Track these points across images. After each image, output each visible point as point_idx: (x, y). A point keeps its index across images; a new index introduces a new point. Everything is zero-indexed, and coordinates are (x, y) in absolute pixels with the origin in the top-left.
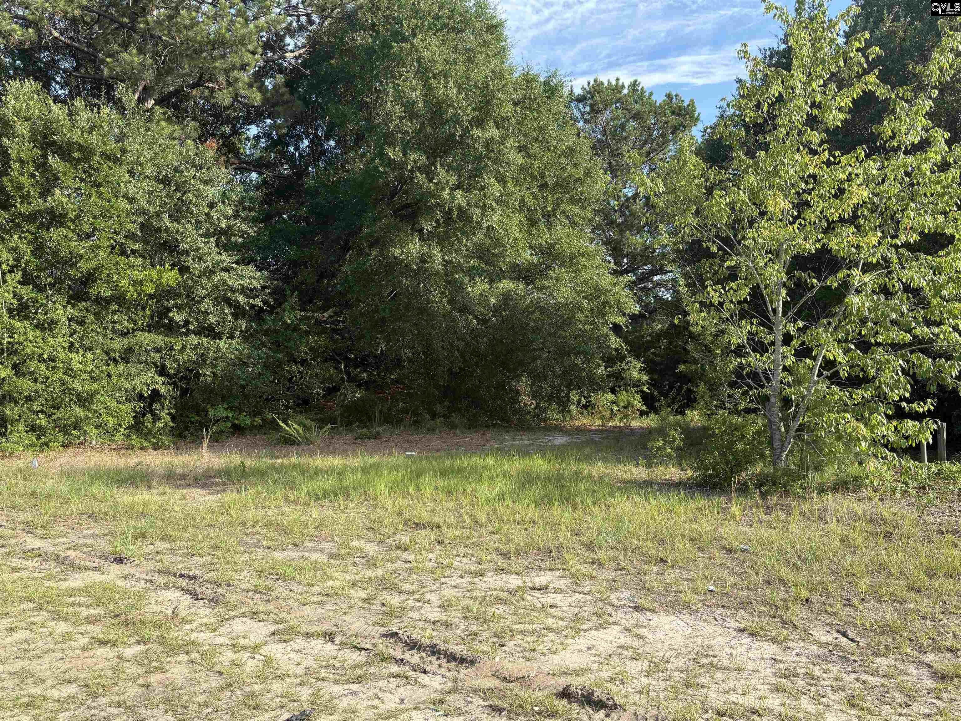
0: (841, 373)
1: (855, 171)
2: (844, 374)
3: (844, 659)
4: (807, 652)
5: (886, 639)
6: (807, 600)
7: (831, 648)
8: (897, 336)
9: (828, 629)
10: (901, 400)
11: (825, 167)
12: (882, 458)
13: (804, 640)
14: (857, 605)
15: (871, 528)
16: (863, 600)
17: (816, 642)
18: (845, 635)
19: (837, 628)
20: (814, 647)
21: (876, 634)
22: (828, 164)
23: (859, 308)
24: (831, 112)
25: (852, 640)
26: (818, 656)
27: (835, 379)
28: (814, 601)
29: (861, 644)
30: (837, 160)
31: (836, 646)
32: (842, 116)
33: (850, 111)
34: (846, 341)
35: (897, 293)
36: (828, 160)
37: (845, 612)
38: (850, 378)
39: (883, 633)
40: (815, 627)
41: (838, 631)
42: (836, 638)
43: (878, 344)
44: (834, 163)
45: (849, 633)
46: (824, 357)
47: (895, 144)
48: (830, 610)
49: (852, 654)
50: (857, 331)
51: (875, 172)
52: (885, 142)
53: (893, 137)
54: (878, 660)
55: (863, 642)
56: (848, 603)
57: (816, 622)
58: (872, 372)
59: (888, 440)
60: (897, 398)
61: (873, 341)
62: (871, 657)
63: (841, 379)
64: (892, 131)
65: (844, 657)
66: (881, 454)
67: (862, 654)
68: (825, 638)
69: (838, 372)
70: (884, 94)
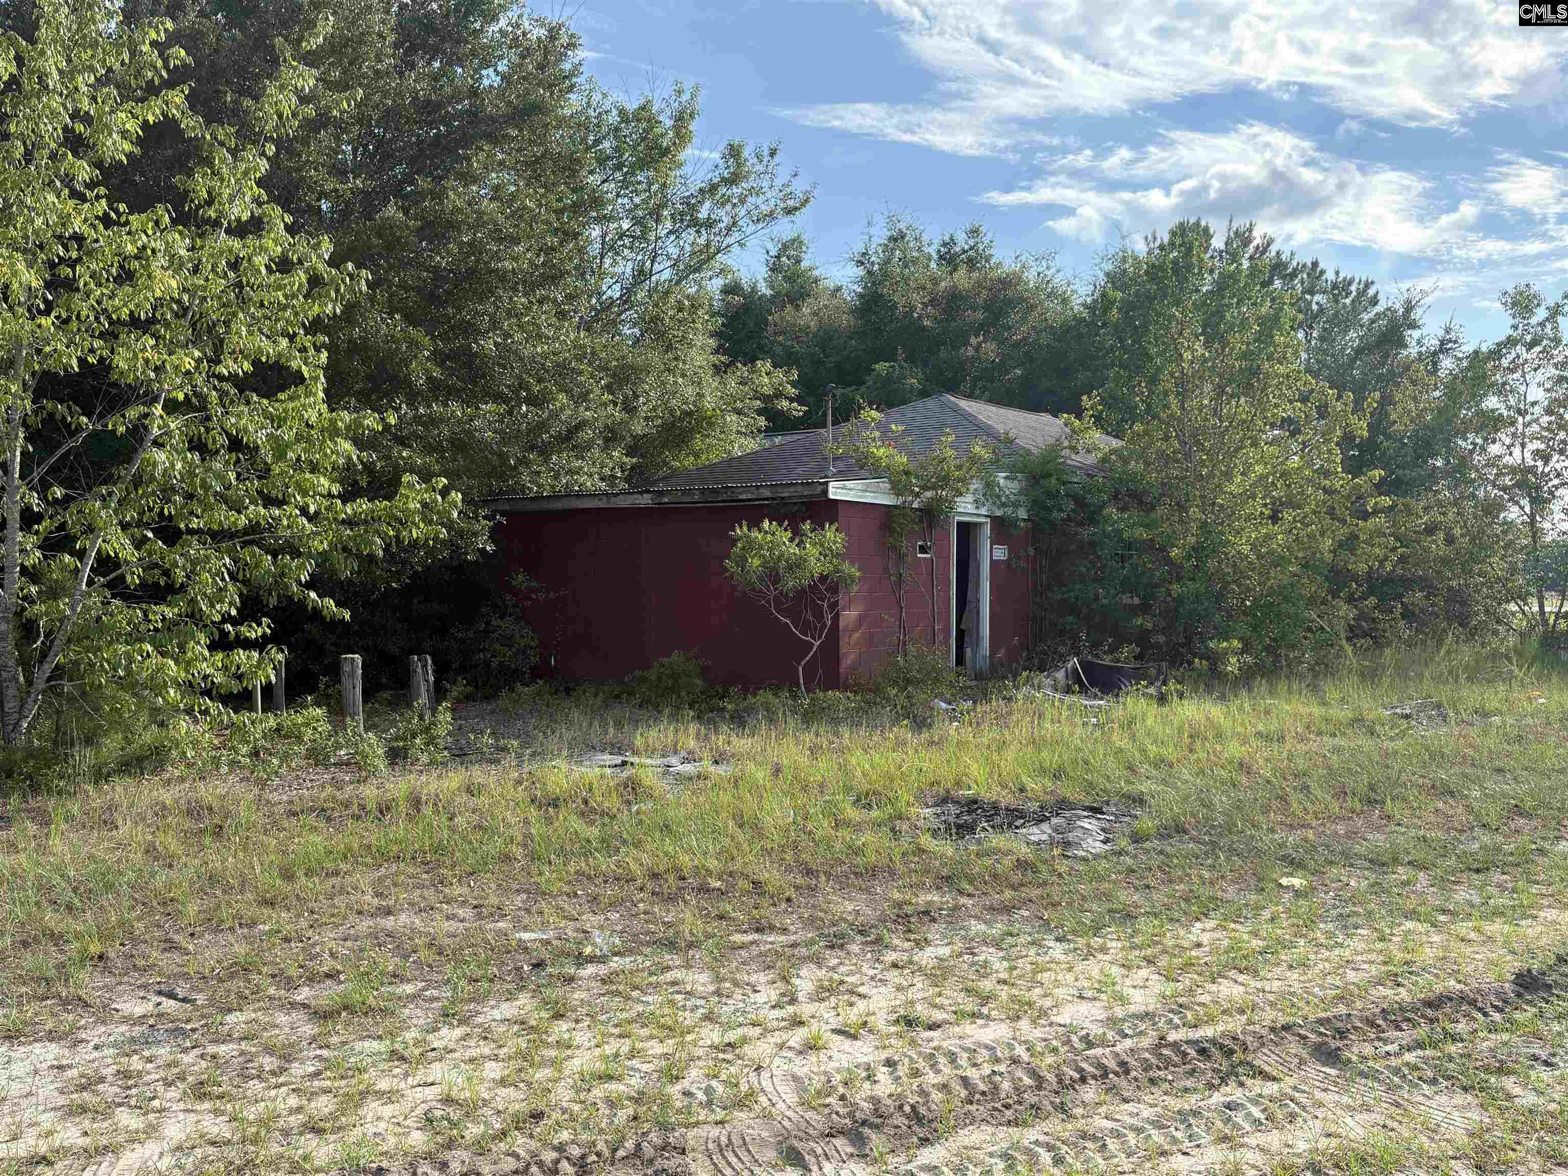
0: (129, 578)
1: (153, 244)
2: (133, 580)
3: (177, 1032)
4: (112, 1039)
5: (238, 984)
6: (101, 957)
7: (151, 1021)
8: (226, 518)
9: (142, 994)
10: (224, 621)
11: (101, 227)
12: (200, 712)
13: (104, 1022)
14: (184, 945)
15: (188, 824)
16: (192, 935)
17: (126, 1020)
18: (171, 996)
19: (157, 988)
20: (123, 1028)
21: (221, 981)
22: (106, 221)
23: (165, 470)
24: (110, 135)
25: (184, 1000)
26: (133, 1040)
27: (117, 587)
28: (112, 955)
29: (199, 1002)
30: (123, 219)
31: (160, 1015)
32: (127, 147)
33: (139, 142)
34: (140, 524)
35: (217, 452)
36: (106, 214)
37: (167, 961)
38: (143, 585)
39: (232, 976)
40: (120, 996)
41: (160, 993)
42: (159, 1004)
43: (191, 532)
44: (118, 224)
45: (178, 990)
46: (99, 551)
47: (212, 214)
48: (141, 963)
49: (188, 1021)
50: (157, 510)
51: (183, 252)
52: (199, 207)
53: (210, 202)
54: (230, 1018)
55: (201, 999)
56: (170, 946)
57: (120, 988)
58: (180, 575)
59: (213, 683)
60: (217, 618)
61: (182, 526)
62: (219, 1018)
63: (128, 587)
64: (209, 193)
65: (177, 1029)
66: (200, 705)
67: (203, 1016)
68: (139, 1009)
69: (123, 577)
70: (194, 128)
